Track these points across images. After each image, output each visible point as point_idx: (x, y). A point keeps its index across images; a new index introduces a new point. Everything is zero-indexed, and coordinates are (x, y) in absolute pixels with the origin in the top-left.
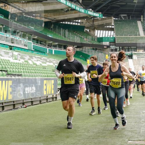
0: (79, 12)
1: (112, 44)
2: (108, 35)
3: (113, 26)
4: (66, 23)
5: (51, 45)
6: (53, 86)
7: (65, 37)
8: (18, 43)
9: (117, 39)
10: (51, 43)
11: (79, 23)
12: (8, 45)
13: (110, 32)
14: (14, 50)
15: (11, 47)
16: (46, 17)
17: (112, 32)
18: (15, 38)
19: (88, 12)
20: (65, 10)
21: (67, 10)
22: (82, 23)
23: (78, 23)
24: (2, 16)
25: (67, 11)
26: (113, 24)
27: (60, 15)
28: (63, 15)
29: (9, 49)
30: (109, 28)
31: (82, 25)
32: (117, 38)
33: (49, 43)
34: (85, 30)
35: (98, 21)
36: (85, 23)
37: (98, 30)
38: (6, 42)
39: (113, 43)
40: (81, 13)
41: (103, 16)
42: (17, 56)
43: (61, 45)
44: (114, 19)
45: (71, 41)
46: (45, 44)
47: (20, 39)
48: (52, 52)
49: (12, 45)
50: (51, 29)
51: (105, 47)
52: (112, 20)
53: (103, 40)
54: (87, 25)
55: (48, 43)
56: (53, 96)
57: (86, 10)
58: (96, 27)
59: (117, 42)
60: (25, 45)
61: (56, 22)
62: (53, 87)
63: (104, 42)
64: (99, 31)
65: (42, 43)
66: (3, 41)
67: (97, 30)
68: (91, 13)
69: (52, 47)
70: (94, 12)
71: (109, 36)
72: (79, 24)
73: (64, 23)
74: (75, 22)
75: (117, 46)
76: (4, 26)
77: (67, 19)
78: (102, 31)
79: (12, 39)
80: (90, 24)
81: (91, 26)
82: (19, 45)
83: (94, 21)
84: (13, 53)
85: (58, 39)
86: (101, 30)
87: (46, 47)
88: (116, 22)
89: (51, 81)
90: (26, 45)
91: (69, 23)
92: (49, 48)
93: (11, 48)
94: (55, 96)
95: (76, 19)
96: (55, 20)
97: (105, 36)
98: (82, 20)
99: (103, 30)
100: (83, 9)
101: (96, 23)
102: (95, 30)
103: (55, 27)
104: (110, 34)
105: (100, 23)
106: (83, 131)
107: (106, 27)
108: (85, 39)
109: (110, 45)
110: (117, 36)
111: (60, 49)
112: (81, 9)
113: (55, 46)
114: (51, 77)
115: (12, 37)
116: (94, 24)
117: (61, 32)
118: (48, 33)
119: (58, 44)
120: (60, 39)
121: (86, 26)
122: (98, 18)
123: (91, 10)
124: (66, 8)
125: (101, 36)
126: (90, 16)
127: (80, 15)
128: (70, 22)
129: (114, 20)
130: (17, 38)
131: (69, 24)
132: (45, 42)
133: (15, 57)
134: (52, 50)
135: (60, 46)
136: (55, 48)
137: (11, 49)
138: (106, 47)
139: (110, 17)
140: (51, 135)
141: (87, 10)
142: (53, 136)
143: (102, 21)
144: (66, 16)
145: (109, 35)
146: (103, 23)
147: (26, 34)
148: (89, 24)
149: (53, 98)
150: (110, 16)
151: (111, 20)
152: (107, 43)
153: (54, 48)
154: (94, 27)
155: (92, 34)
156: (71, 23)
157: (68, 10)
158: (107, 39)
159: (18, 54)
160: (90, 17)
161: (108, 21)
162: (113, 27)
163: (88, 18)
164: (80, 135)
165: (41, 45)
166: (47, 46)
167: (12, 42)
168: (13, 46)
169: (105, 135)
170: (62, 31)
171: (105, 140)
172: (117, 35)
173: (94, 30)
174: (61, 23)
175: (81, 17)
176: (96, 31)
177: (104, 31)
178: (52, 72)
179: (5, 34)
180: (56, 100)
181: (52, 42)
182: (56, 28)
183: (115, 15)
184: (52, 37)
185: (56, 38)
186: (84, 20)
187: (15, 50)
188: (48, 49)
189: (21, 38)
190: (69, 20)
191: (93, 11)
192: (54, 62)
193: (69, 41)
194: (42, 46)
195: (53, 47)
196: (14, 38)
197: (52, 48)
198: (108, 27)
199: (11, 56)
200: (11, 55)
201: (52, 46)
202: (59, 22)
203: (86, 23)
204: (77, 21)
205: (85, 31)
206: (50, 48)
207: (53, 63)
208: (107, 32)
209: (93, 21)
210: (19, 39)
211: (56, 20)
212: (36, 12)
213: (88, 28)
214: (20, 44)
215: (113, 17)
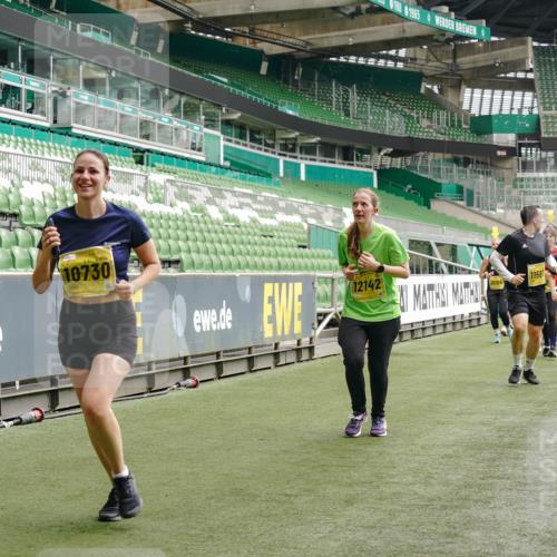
0: (402, 18)
1: (526, 141)
2: (512, 109)
3: (531, 70)
4: (352, 59)
5: (294, 145)
6: (298, 305)
7: (347, 115)
8: (167, 140)
9: (547, 123)
10: (295, 139)
11: (401, 59)
12: (130, 147)
13: (518, 95)
14: (153, 166)
15: (139, 154)
16: (275, 37)
17: (529, 96)
18: (157, 121)
19: (433, 19)
20: (348, 12)
21: (352, 9)
22: (412, 59)
23: (396, 59)
24: (107, 35)
25: (352, 15)
26: (531, 66)
27: (328, 31)
28: (340, 30)
29: (132, 159)
30: (516, 78)
31: (412, 68)
32: (546, 117)
33: (286, 139)
34: (425, 86)
35: (474, 54)
36: (423, 62)
37: (473, 87)
38: (121, 132)
39: (531, 136)
40: (406, 24)
41: (493, 35)
42: (165, 188)
43: (334, 146)
44: (535, 44)
45: (371, 130)
46: (269, 142)
47: (176, 123)
48: (299, 172)
49: (144, 145)
50: (295, 83)
51: (499, 153)
52: (526, 51)
53: (494, 127)
54: (432, 67)
55: (282, 139)
56: (298, 344)
57: (425, 11)
58: (467, 77)
59: (546, 136)
60: (193, 144)
61: (311, 58)
62: (298, 310)
63: (495, 135)
64: (478, 92)
65: (257, 137)
66: (112, 129)
67: (468, 87)
68: (445, 21)
69: (298, 154)
70: (458, 18)
71: (515, 112)
72: (400, 65)
73: (342, 59)
74: (387, 57)
75: (547, 150)
76: (113, 74)
77: (355, 45)
78: (488, 92)
79: (144, 124)
80: (443, 66)
81: (446, 74)
82: (172, 144)
83: (459, 53)
84: (147, 177)
85: (319, 121)
86: (483, 88)
87: (274, 153)
88: (541, 58)
89: (291, 285)
90: (197, 146)
91: (361, 61)
92: (285, 155)
93: (142, 157)
94: (305, 342)
95: (390, 44)
96: (308, 48)
97: (501, 110)
98: (412, 49)
99: (493, 86)
100: (414, 7)
101: (465, 61)
102: (463, 87)
103: (307, 77)
104: (520, 103)
105: (482, 59)
106: (410, 478)
107: (506, 77)
108: (425, 123)
109: (521, 145)
110: (545, 109)
111: (328, 159)
112: (406, 8)
113: (309, 150)
114: (293, 268)
115: (142, 114)
116: (457, 66)
117: (334, 95)
118: (280, 101)
119: (320, 142)
120: (327, 123)
121: (427, 72)
122: (473, 41)
123: (445, 9)
124: (352, 5)
125: (485, 112)
126: (444, 35)
127: (404, 31)
128: (367, 56)
129: (534, 47)
130: (165, 118)
131: (363, 65)
132: (272, 135)
133: (157, 194)
134: (299, 164)
135: (328, 150)
136: (308, 157)
137: (140, 161)
138: (504, 153)
139: (519, 39)
140: (288, 492)
141: (429, 10)
142: (296, 496)
143: (487, 54)
144: (350, 36)
145: (517, 105)
146: (491, 62)
147: (197, 102)
148: (438, 64)
149: (298, 351)
150: (520, 35)
151: (521, 47)
152: (510, 139)
153: (304, 156)
154: (460, 75)
155: (452, 104)
156: (371, 62)
157: (358, 13)
158: (508, 122)
159: (168, 180)
160: (443, 39)
161: (512, 53)
162: (530, 76)
163: (437, 41)
164: (394, 494)
165: (257, 145)
166: (277, 150)
167: (144, 133)
168: (148, 151)
169: (490, 494)
170: (335, 91)
171: (490, 512)
172: (547, 105)
173: (457, 87)
174: (332, 62)
175: (407, 38)
176: (467, 92)
177: (498, 93)
178: (297, 250)
179: (118, 103)
180: (311, 359)
181: (297, 133)
182: (313, 80)
183: (539, 29)
184: (297, 115)
185: (313, 120)
186: (418, 49)
187: (156, 164)
188: (282, 159)
189: (180, 117)
190: (363, 49)
191: (453, 14)
192: (306, 210)
193: (361, 128)
194: (260, 149)
195: (301, 152)
196: (150, 118)
197: (296, 157)
198: (511, 75)
199: (139, 187)
200: (142, 185)
201: (298, 149)
202: (323, 56)
203: (428, 60)
204: (393, 52)
205: (422, 91)
206: (291, 157)
207: (302, 216)
208: (508, 94)
209: (455, 51)
210: (170, 121)
211: (313, 51)
212: (234, 20)
213: (433, 79)
214: (174, 139)
215: (530, 39)
